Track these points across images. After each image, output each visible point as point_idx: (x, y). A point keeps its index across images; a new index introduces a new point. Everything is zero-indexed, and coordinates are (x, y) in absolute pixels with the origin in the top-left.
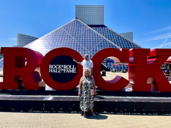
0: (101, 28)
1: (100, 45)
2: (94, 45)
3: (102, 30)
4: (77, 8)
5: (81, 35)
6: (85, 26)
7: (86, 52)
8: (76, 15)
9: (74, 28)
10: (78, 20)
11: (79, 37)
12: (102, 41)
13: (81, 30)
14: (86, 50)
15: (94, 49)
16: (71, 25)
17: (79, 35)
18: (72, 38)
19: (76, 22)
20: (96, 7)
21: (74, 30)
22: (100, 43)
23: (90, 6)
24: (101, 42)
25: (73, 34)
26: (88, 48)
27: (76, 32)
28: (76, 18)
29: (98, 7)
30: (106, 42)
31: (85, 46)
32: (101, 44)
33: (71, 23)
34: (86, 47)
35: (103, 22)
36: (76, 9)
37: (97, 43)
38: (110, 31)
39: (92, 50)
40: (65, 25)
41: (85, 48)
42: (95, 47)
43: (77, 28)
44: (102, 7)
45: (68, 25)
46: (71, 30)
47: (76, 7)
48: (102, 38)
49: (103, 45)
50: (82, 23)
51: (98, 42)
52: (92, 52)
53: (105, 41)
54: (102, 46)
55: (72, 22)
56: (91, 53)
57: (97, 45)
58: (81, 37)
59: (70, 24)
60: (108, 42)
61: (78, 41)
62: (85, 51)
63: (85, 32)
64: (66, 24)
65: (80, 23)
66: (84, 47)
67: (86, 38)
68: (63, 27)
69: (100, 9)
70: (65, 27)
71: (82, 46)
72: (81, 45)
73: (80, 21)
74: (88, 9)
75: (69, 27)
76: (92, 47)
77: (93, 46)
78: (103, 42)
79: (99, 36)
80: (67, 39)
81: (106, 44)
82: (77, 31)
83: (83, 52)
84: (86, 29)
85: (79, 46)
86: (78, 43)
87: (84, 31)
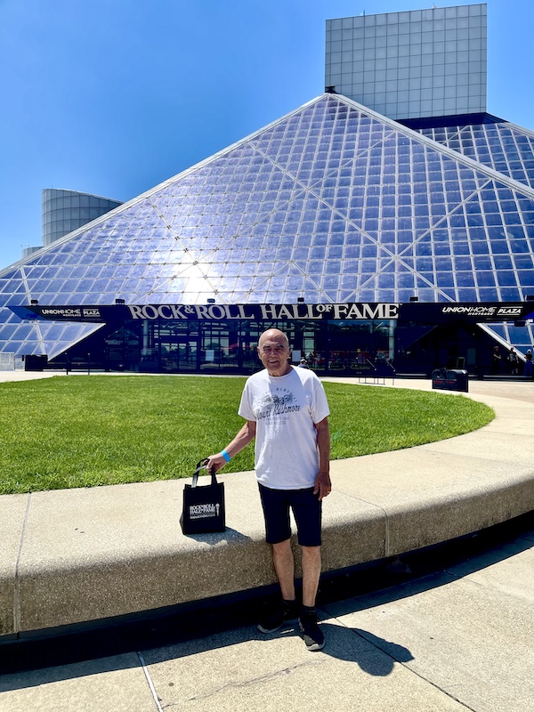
0: (472, 132)
1: (465, 214)
2: (430, 217)
3: (474, 140)
4: (336, 37)
5: (353, 169)
6: (375, 122)
7: (378, 260)
8: (328, 76)
9: (313, 141)
10: (340, 98)
11: (338, 178)
12: (478, 191)
13: (350, 147)
14: (380, 247)
15: (427, 238)
16: (300, 124)
17: (339, 170)
18: (298, 186)
19: (326, 109)
20: (438, 15)
21: (311, 149)
22: (463, 203)
23: (404, 18)
24: (476, 198)
25: (305, 166)
26: (388, 238)
27: (323, 157)
28: (330, 90)
29: (451, 14)
30: (506, 195)
31: (371, 227)
32: (473, 209)
33: (299, 115)
34: (379, 233)
35: (482, 96)
36: (329, 42)
37: (446, 204)
38: (522, 140)
39: (414, 244)
40: (269, 126)
41: (375, 236)
42: (432, 229)
43: (332, 136)
44: (475, 12)
45: (281, 129)
46: (299, 150)
47: (329, 31)
48: (480, 176)
49: (483, 215)
50: (361, 109)
51: (455, 198)
52: (415, 258)
53: (496, 190)
54: (481, 223)
55: (308, 113)
56: (410, 263)
57: (448, 216)
58: (352, 178)
59: (296, 121)
60: (519, 196)
61: (331, 202)
62: (371, 252)
63: (376, 153)
64: (276, 123)
65: (349, 113)
66: (364, 234)
67: (381, 186)
68: (257, 138)
69: (463, 24)
70: (265, 138)
71: (352, 229)
72: (348, 222)
73: (349, 103)
74: (394, 31)
75: (290, 136)
76: (413, 230)
77: (423, 225)
78: (488, 196)
79: (462, 167)
80: (273, 196)
81: (509, 207)
82: (329, 153)
83: (360, 261)
84: (383, 140)
85: (339, 228)
86: (334, 210)
87: (369, 150)
